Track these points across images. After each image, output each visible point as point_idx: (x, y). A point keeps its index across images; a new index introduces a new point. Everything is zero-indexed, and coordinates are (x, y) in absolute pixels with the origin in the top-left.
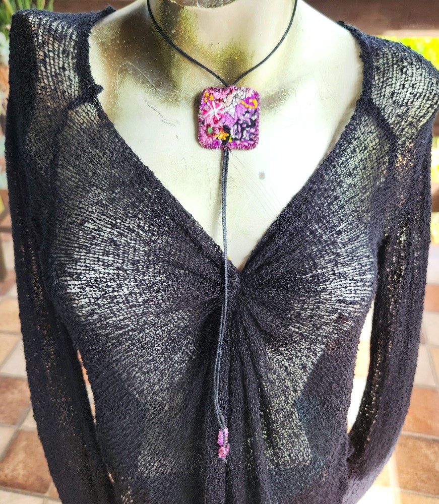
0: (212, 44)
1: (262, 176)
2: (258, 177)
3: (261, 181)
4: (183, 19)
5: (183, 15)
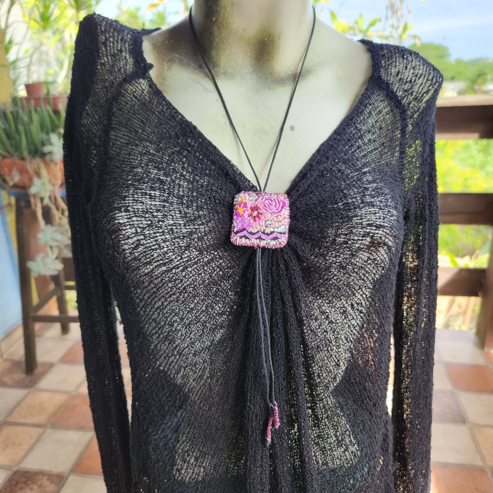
0: (245, 29)
1: (292, 128)
2: (289, 129)
3: (292, 132)
4: (221, 8)
5: (222, 5)
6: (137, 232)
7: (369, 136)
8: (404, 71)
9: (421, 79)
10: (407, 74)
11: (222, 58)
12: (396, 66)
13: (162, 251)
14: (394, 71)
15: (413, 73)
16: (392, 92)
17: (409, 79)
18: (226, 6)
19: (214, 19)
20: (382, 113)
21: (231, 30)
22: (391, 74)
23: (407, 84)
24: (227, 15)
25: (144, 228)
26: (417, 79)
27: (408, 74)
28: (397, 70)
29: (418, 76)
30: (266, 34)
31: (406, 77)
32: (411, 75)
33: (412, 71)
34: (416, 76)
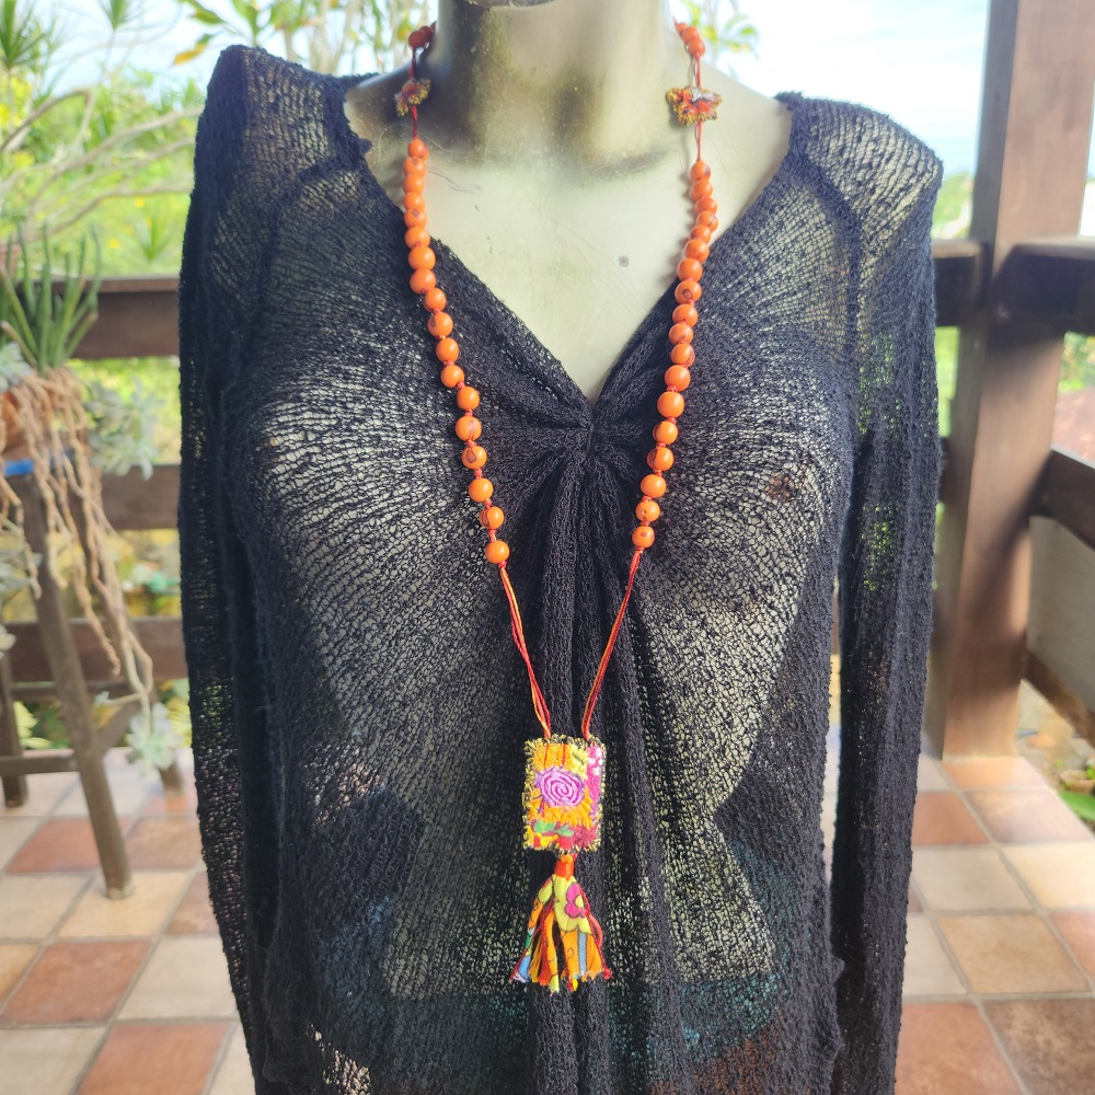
0: (535, 69)
1: (624, 261)
2: (617, 263)
3: (623, 269)
4: (487, 28)
5: (489, 22)
6: (306, 440)
7: (778, 267)
8: (854, 145)
9: (892, 162)
10: (861, 150)
11: (489, 125)
12: (839, 135)
13: (354, 478)
14: (834, 145)
15: (874, 151)
16: (831, 186)
17: (865, 162)
18: (497, 24)
19: (473, 50)
20: (807, 226)
21: (506, 71)
22: (828, 151)
23: (863, 171)
24: (498, 42)
25: (321, 434)
26: (883, 161)
27: (864, 152)
28: (841, 143)
29: (886, 156)
30: (575, 79)
31: (858, 158)
32: (869, 153)
33: (871, 146)
34: (882, 155)
